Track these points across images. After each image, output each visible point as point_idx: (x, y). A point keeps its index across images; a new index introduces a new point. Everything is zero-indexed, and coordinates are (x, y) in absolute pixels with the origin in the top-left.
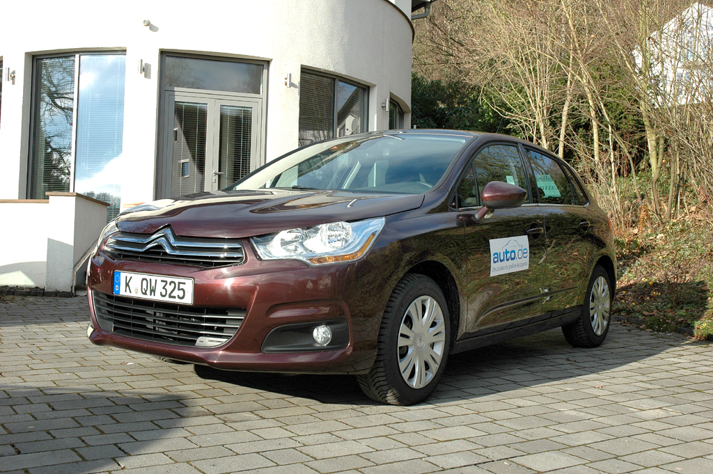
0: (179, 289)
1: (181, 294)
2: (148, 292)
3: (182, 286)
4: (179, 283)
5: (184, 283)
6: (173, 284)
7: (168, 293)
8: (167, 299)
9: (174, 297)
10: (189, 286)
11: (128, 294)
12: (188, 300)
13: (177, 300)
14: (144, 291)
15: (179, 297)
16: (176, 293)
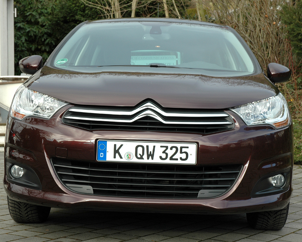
0: (181, 152)
1: (184, 156)
2: (145, 156)
3: (184, 150)
4: (181, 148)
5: (188, 147)
6: (174, 150)
7: (169, 156)
8: (168, 161)
9: (177, 159)
10: (192, 150)
11: (118, 159)
12: (192, 160)
13: (179, 162)
14: (139, 156)
15: (181, 159)
16: (178, 155)
